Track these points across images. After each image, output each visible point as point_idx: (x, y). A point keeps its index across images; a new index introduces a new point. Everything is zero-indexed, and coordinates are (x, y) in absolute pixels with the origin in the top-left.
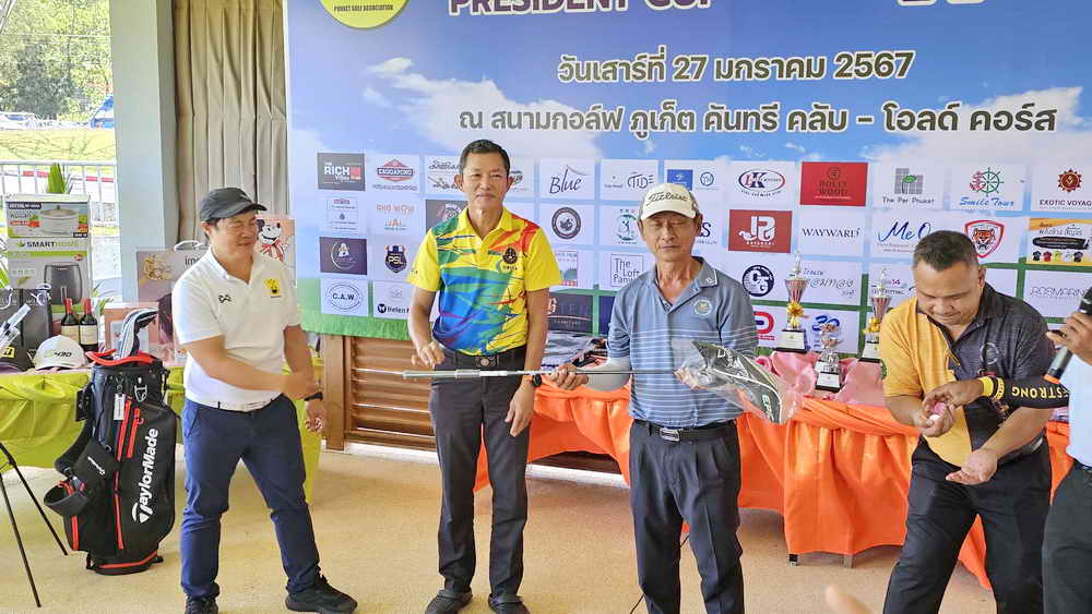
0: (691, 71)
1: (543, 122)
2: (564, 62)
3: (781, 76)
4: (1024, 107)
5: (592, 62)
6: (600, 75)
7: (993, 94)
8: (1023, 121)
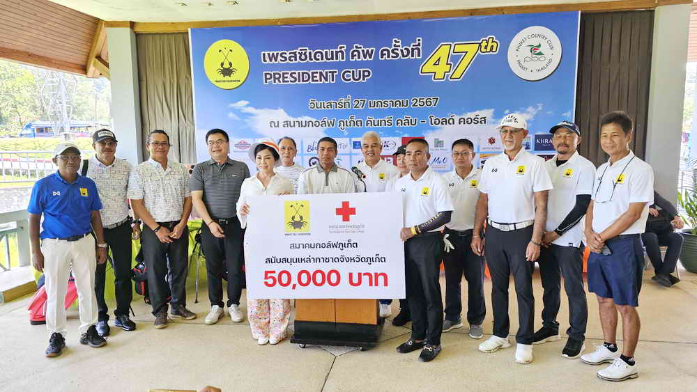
0: (360, 105)
1: (304, 125)
2: (311, 102)
3: (393, 106)
4: (476, 116)
5: (322, 102)
6: (325, 106)
7: (466, 112)
8: (476, 121)
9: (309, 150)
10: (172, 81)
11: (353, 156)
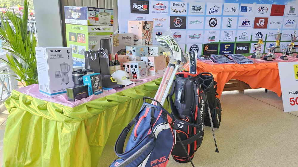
9: (211, 12)
11: (240, 18)
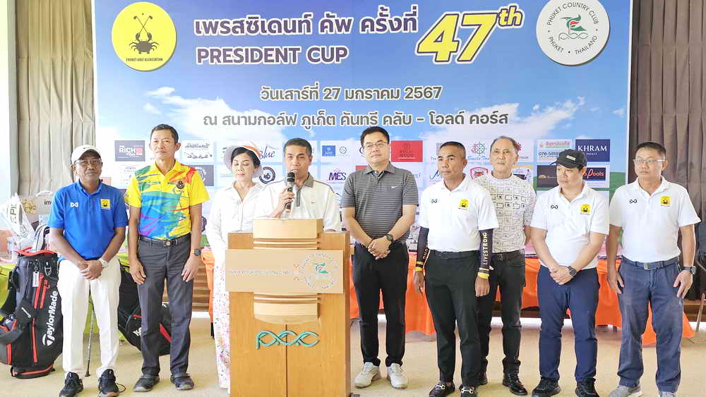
0: (333, 95)
1: (252, 121)
2: (263, 90)
3: (378, 98)
4: (494, 112)
5: (279, 90)
6: (284, 96)
7: (479, 106)
8: (493, 119)
10: (64, 57)
